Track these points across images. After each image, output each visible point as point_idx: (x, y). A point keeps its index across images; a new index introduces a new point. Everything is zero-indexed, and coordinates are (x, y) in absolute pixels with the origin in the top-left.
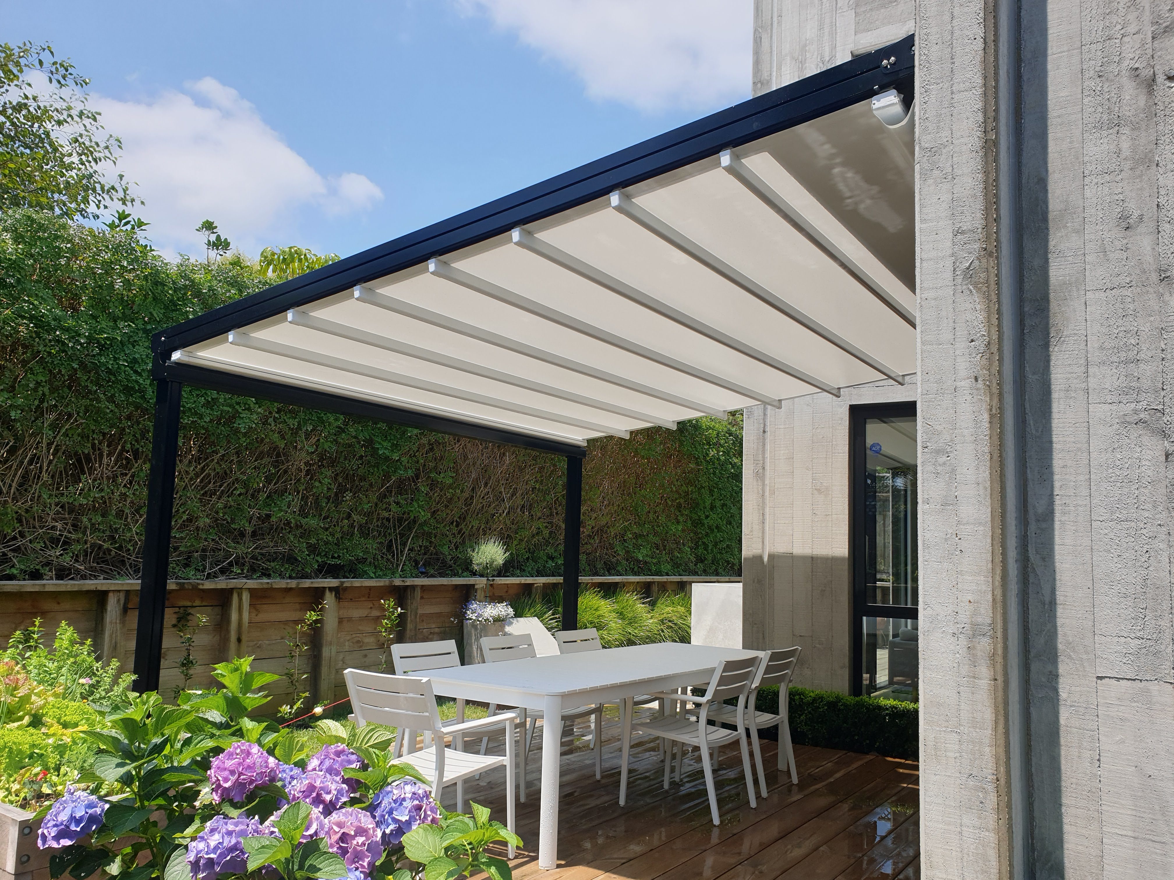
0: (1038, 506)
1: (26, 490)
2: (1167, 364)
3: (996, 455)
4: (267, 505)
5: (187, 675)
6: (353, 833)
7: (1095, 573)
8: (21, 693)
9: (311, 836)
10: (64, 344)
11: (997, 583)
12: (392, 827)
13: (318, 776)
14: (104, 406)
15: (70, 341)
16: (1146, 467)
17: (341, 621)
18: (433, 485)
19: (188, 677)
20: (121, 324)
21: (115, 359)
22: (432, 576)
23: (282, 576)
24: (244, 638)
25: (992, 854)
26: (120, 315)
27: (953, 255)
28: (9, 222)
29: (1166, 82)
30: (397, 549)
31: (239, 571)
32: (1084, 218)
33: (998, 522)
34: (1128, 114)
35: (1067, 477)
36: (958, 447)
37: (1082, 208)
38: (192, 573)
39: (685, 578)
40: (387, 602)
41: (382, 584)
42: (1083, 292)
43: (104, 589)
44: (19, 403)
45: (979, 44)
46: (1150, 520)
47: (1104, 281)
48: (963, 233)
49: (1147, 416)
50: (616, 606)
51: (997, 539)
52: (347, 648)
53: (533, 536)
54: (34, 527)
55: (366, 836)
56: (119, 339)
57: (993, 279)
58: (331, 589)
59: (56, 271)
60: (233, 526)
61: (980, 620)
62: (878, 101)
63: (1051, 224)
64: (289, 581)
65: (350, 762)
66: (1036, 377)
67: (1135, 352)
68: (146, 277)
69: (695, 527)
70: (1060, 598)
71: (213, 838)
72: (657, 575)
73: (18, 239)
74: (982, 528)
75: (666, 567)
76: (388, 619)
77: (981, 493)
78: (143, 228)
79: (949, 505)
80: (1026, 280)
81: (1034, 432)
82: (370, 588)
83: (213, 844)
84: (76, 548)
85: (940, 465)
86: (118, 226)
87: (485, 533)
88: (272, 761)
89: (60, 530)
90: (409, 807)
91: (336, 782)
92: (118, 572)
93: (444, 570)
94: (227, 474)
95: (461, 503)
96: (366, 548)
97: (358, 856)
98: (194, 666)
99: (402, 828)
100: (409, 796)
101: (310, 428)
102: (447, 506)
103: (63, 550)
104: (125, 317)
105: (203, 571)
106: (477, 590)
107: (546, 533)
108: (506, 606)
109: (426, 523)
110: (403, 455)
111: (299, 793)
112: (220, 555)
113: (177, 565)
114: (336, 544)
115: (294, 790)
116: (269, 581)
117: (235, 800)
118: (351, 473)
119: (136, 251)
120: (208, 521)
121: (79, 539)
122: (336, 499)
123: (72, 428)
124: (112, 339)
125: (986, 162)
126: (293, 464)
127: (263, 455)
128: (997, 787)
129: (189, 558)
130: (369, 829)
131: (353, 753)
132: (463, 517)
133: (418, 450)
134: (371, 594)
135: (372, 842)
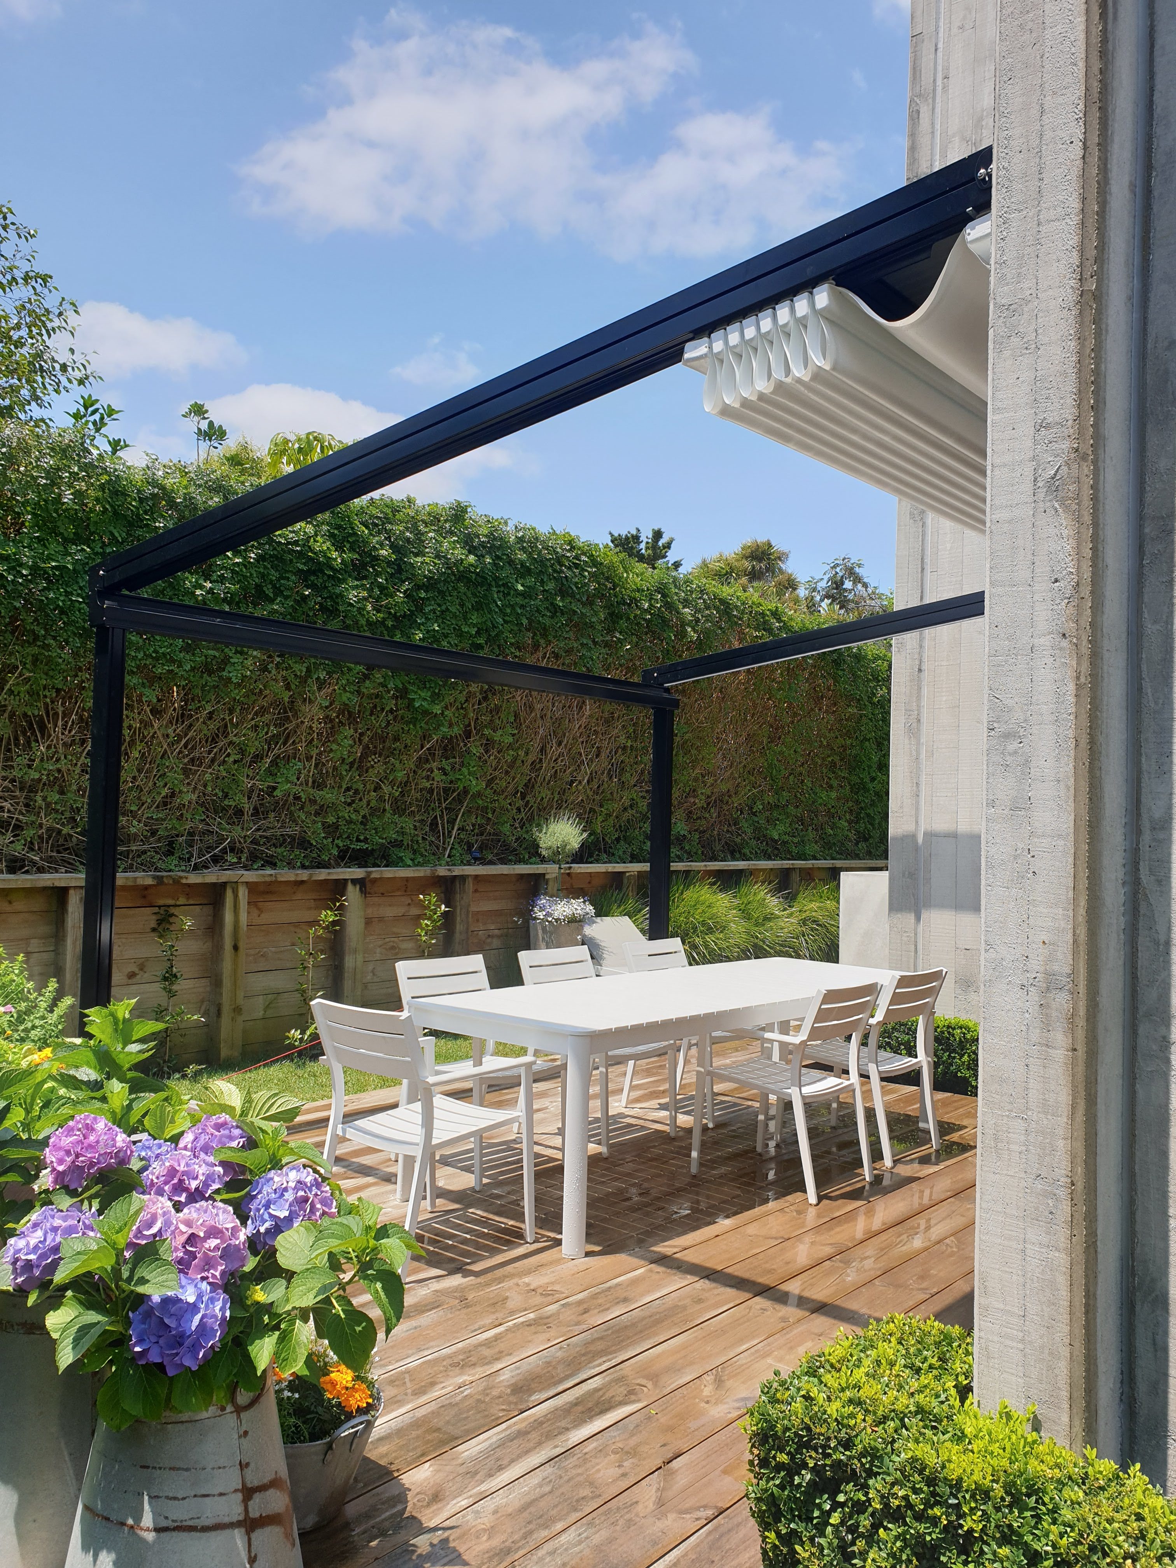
0: (1152, 808)
3: (1084, 740)
4: (270, 773)
5: (170, 991)
6: (202, 1234)
9: (155, 1236)
10: (3, 577)
11: (1080, 919)
12: (267, 1225)
13: (183, 1157)
14: (55, 654)
15: (10, 574)
17: (368, 922)
18: (488, 745)
19: (171, 994)
20: (73, 549)
21: (67, 593)
22: (491, 863)
23: (291, 865)
24: (241, 945)
25: (1062, 1281)
26: (72, 536)
27: (1034, 458)
30: (443, 829)
31: (235, 860)
33: (1084, 835)
36: (1034, 730)
38: (175, 862)
39: (838, 863)
40: (428, 897)
41: (421, 874)
43: (63, 885)
45: (1077, 150)
48: (1048, 427)
50: (736, 902)
51: (1082, 858)
52: (378, 956)
53: (625, 809)
55: (220, 1238)
56: (71, 567)
57: (1087, 492)
58: (354, 881)
60: (226, 802)
61: (1056, 968)
62: (973, 228)
64: (300, 872)
65: (231, 1138)
68: (102, 487)
69: (856, 793)
71: (35, 1235)
72: (800, 859)
74: (1063, 842)
75: (810, 849)
76: (428, 919)
77: (1062, 794)
78: (114, 416)
79: (1020, 809)
80: (1148, 489)
81: (1152, 705)
82: (407, 879)
83: (33, 1242)
84: (29, 833)
85: (1010, 754)
86: (85, 416)
87: (559, 807)
88: (121, 1139)
89: (9, 811)
90: (291, 1199)
91: (207, 1164)
92: (82, 863)
93: (507, 855)
94: (217, 736)
95: (526, 769)
96: (402, 828)
97: (209, 1263)
98: (179, 981)
99: (279, 1227)
100: (292, 1185)
101: (323, 675)
102: (507, 773)
103: (14, 836)
104: (77, 539)
105: (189, 860)
106: (548, 880)
107: (643, 805)
108: (584, 902)
109: (479, 794)
110: (446, 708)
111: (157, 1178)
112: (211, 839)
113: (156, 852)
114: (362, 823)
115: (153, 1174)
116: (272, 872)
117: (72, 1187)
118: (379, 731)
119: (90, 453)
120: (194, 797)
121: (33, 822)
122: (360, 765)
123: (18, 684)
124: (62, 568)
125: (1081, 324)
126: (302, 722)
127: (263, 711)
128: (1071, 1193)
129: (171, 844)
130: (227, 1229)
131: (237, 1127)
132: (529, 786)
133: (466, 701)
134: (410, 887)
135: (229, 1245)
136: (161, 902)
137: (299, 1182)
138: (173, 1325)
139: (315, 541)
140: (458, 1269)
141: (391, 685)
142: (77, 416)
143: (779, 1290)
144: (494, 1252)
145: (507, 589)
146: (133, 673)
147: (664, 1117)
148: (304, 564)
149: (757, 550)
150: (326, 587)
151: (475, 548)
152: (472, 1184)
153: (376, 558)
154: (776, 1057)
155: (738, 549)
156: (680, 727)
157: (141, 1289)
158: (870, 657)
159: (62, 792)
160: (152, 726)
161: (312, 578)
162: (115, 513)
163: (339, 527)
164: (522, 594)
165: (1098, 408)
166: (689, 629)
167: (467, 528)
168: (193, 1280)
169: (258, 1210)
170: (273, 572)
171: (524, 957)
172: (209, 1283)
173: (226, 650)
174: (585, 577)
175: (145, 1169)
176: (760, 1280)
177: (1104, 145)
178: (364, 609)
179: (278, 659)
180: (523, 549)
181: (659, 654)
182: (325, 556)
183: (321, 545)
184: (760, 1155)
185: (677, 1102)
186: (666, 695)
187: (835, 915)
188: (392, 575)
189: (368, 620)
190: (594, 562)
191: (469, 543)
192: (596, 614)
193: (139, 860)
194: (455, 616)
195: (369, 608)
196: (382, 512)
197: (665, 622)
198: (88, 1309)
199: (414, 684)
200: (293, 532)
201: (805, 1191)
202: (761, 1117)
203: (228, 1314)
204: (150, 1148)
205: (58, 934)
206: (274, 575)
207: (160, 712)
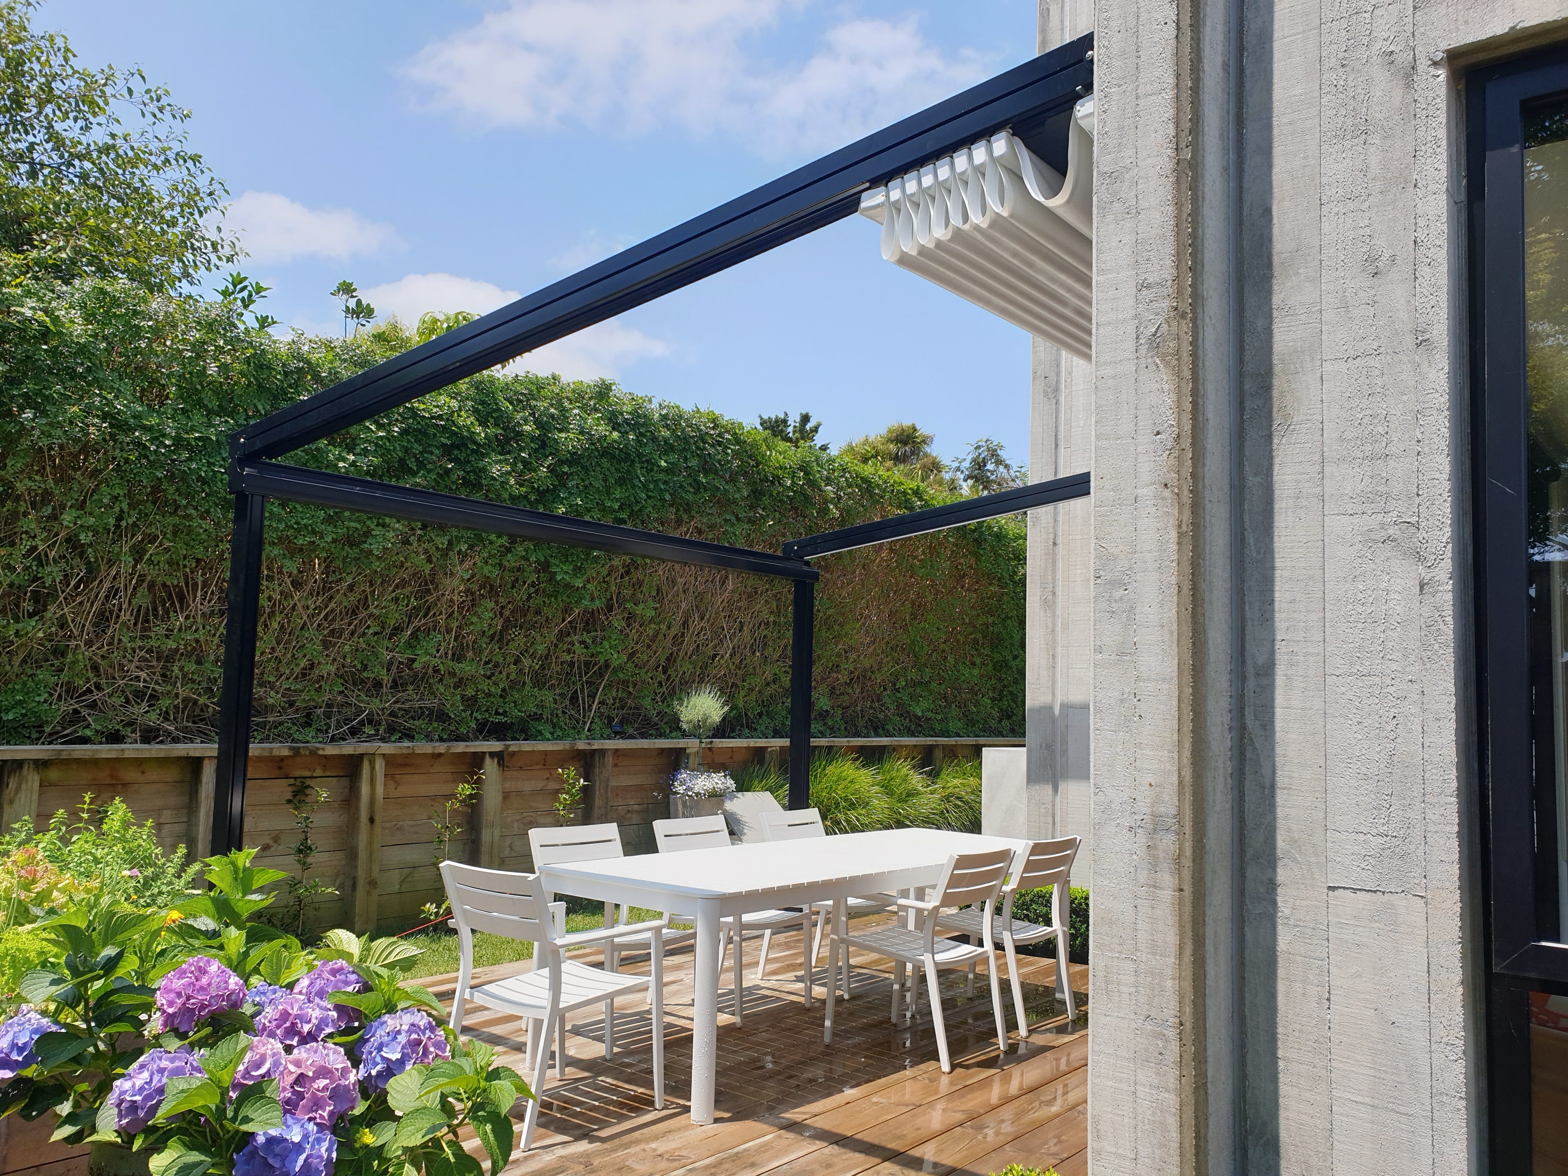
0: (1255, 654)
1: (103, 631)
2: (1424, 461)
3: (1187, 586)
4: (410, 645)
5: (304, 864)
6: (311, 1074)
7: (1329, 746)
8: (38, 887)
9: (263, 1076)
10: (145, 447)
11: (1185, 761)
12: (379, 1068)
13: (297, 1000)
14: (196, 524)
15: (152, 444)
16: (1395, 602)
17: (506, 796)
18: (630, 618)
19: (305, 866)
20: (217, 420)
21: (209, 464)
22: (632, 737)
23: (429, 738)
24: (377, 818)
25: (1172, 1122)
26: (216, 408)
27: (1136, 317)
28: (77, 296)
29: (1431, 69)
30: (584, 703)
31: (373, 732)
32: (1321, 261)
33: (1188, 678)
34: (1378, 116)
35: (1295, 615)
36: (1138, 577)
37: (1318, 248)
38: (313, 734)
39: (982, 740)
40: (567, 771)
41: (560, 748)
42: (1319, 363)
43: (197, 755)
44: (91, 523)
45: (1171, 31)
46: (1399, 675)
47: (1345, 347)
48: (1149, 286)
49: (1398, 532)
50: (879, 778)
51: (1186, 701)
52: (515, 831)
53: (768, 684)
54: (114, 678)
55: (330, 1079)
56: (214, 438)
57: (1186, 348)
58: (492, 755)
59: (136, 356)
60: (365, 674)
61: (1162, 810)
62: (1082, 106)
63: (1277, 270)
64: (437, 744)
65: (347, 983)
66: (1258, 479)
67: (1384, 444)
68: (248, 361)
69: (999, 671)
70: (1282, 779)
71: (141, 1076)
72: (943, 736)
73: (89, 317)
74: (1167, 686)
75: (955, 725)
76: (567, 793)
77: (1166, 638)
78: (262, 294)
79: (1127, 654)
80: (1247, 347)
81: (1254, 555)
82: (546, 753)
83: (139, 1083)
84: (165, 703)
85: (1116, 601)
86: (233, 293)
87: (702, 681)
88: (234, 981)
89: (145, 681)
90: (404, 1042)
91: (321, 1008)
92: (217, 734)
93: (648, 729)
94: (358, 608)
95: (668, 642)
96: (542, 701)
97: (317, 1104)
98: (313, 854)
99: (391, 1070)
100: (405, 1027)
101: (464, 548)
102: (649, 646)
103: (149, 706)
104: (222, 411)
105: (327, 732)
106: (688, 755)
107: (786, 680)
108: (725, 776)
109: (621, 668)
110: (588, 581)
111: (270, 1022)
112: (350, 711)
113: (294, 724)
114: (501, 696)
115: (265, 1017)
116: (410, 744)
117: (182, 1030)
118: (521, 604)
119: (236, 327)
120: (333, 669)
121: (169, 693)
122: (500, 638)
123: (158, 554)
124: (205, 439)
125: (1178, 190)
126: (443, 595)
127: (403, 584)
128: (1180, 1034)
129: (308, 715)
130: (337, 1070)
131: (353, 972)
132: (671, 659)
133: (609, 575)
134: (548, 761)
135: (338, 1085)
136: (298, 773)
137: (413, 1025)
138: (277, 1165)
139: (459, 416)
140: (585, 1135)
141: (533, 559)
142: (225, 293)
143: (908, 1156)
144: (622, 1118)
145: (650, 465)
146: (275, 544)
147: (800, 989)
148: (448, 438)
149: (902, 434)
150: (469, 462)
151: (619, 425)
152: (603, 1053)
153: (520, 434)
154: (911, 926)
155: (883, 430)
156: (821, 603)
157: (244, 1128)
158: (1011, 536)
159: (199, 662)
160: (292, 597)
161: (456, 452)
162: (260, 386)
163: (483, 403)
164: (666, 471)
165: (1196, 269)
166: (831, 507)
167: (611, 405)
168: (299, 1121)
169: (371, 1053)
170: (416, 446)
171: (660, 826)
172: (317, 1124)
173: (368, 523)
174: (728, 454)
175: (258, 1013)
176: (890, 1146)
177: (1196, 25)
178: (507, 483)
179: (419, 532)
180: (667, 426)
181: (802, 530)
182: (469, 430)
183: (466, 420)
184: (895, 1025)
185: (812, 974)
186: (806, 568)
187: (977, 792)
188: (536, 450)
189: (510, 494)
190: (737, 440)
191: (613, 420)
192: (739, 490)
193: (276, 731)
194: (598, 491)
195: (512, 481)
196: (526, 388)
197: (807, 498)
198: (191, 1150)
199: (556, 557)
200: (438, 406)
201: (938, 1060)
202: (896, 987)
203: (334, 1155)
204: (264, 993)
205: (191, 806)
206: (417, 448)
207: (301, 584)
